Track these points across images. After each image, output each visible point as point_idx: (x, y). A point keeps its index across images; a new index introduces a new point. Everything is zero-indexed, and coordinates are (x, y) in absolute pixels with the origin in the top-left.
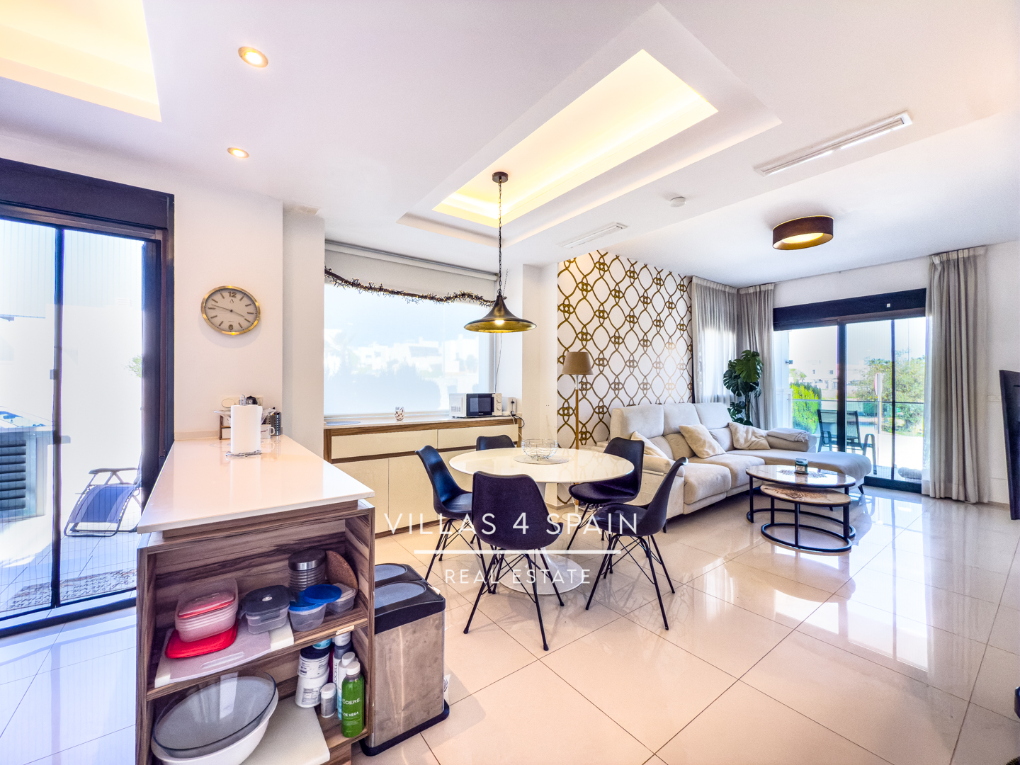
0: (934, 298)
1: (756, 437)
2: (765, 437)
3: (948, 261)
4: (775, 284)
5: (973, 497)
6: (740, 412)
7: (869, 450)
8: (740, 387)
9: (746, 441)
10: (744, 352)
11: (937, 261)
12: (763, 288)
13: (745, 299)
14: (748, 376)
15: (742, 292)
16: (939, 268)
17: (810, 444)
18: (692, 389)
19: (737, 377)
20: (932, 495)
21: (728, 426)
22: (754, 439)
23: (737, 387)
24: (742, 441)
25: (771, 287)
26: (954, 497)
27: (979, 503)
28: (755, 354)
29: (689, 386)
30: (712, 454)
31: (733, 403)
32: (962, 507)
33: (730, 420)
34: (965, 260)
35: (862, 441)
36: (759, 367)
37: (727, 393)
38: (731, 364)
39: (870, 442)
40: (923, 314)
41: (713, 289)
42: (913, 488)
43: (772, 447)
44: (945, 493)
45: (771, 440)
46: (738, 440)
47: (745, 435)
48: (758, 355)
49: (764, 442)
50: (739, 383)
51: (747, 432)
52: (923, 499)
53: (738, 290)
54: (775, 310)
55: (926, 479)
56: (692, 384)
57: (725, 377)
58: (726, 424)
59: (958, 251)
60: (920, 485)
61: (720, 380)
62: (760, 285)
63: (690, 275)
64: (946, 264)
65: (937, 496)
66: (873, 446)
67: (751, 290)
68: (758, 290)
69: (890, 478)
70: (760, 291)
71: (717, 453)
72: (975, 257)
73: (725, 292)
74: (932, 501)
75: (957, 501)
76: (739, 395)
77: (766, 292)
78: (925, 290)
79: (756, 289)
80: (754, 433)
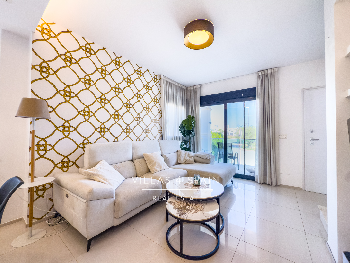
0: (259, 92)
1: (189, 157)
2: (194, 157)
3: (264, 74)
4: (201, 86)
5: (274, 184)
6: (186, 144)
7: (236, 159)
8: (185, 132)
9: (184, 159)
10: (188, 116)
11: (260, 74)
12: (196, 87)
13: (189, 92)
14: (188, 127)
15: (189, 89)
16: (261, 77)
17: (211, 160)
18: (161, 133)
19: (184, 127)
20: (259, 182)
21: (177, 151)
22: (188, 158)
23: (184, 132)
24: (182, 159)
25: (199, 87)
26: (267, 183)
27: (277, 185)
28: (193, 117)
29: (160, 132)
30: (158, 170)
31: (184, 140)
32: (270, 187)
33: (179, 149)
34: (271, 74)
35: (234, 156)
36: (193, 123)
37: (180, 135)
38: (183, 121)
39: (236, 156)
40: (255, 99)
41: (174, 84)
42: (252, 179)
43: (196, 162)
44: (264, 181)
45: (196, 158)
46: (180, 159)
47: (184, 156)
48: (194, 118)
49: (192, 159)
50: (185, 131)
51: (185, 155)
52: (256, 184)
53: (187, 88)
54: (201, 97)
55: (257, 174)
56: (161, 130)
57: (180, 127)
58: (176, 151)
59: (268, 70)
60: (255, 177)
61: (178, 129)
62: (195, 86)
63: (160, 74)
64: (263, 75)
65: (261, 183)
66: (238, 157)
67: (192, 88)
68: (194, 88)
69: (243, 174)
70: (195, 88)
71: (162, 169)
72: (274, 72)
73: (180, 87)
74: (259, 185)
75: (269, 185)
76: (185, 136)
77: (198, 88)
78: (256, 88)
79: (193, 87)
80: (188, 155)
